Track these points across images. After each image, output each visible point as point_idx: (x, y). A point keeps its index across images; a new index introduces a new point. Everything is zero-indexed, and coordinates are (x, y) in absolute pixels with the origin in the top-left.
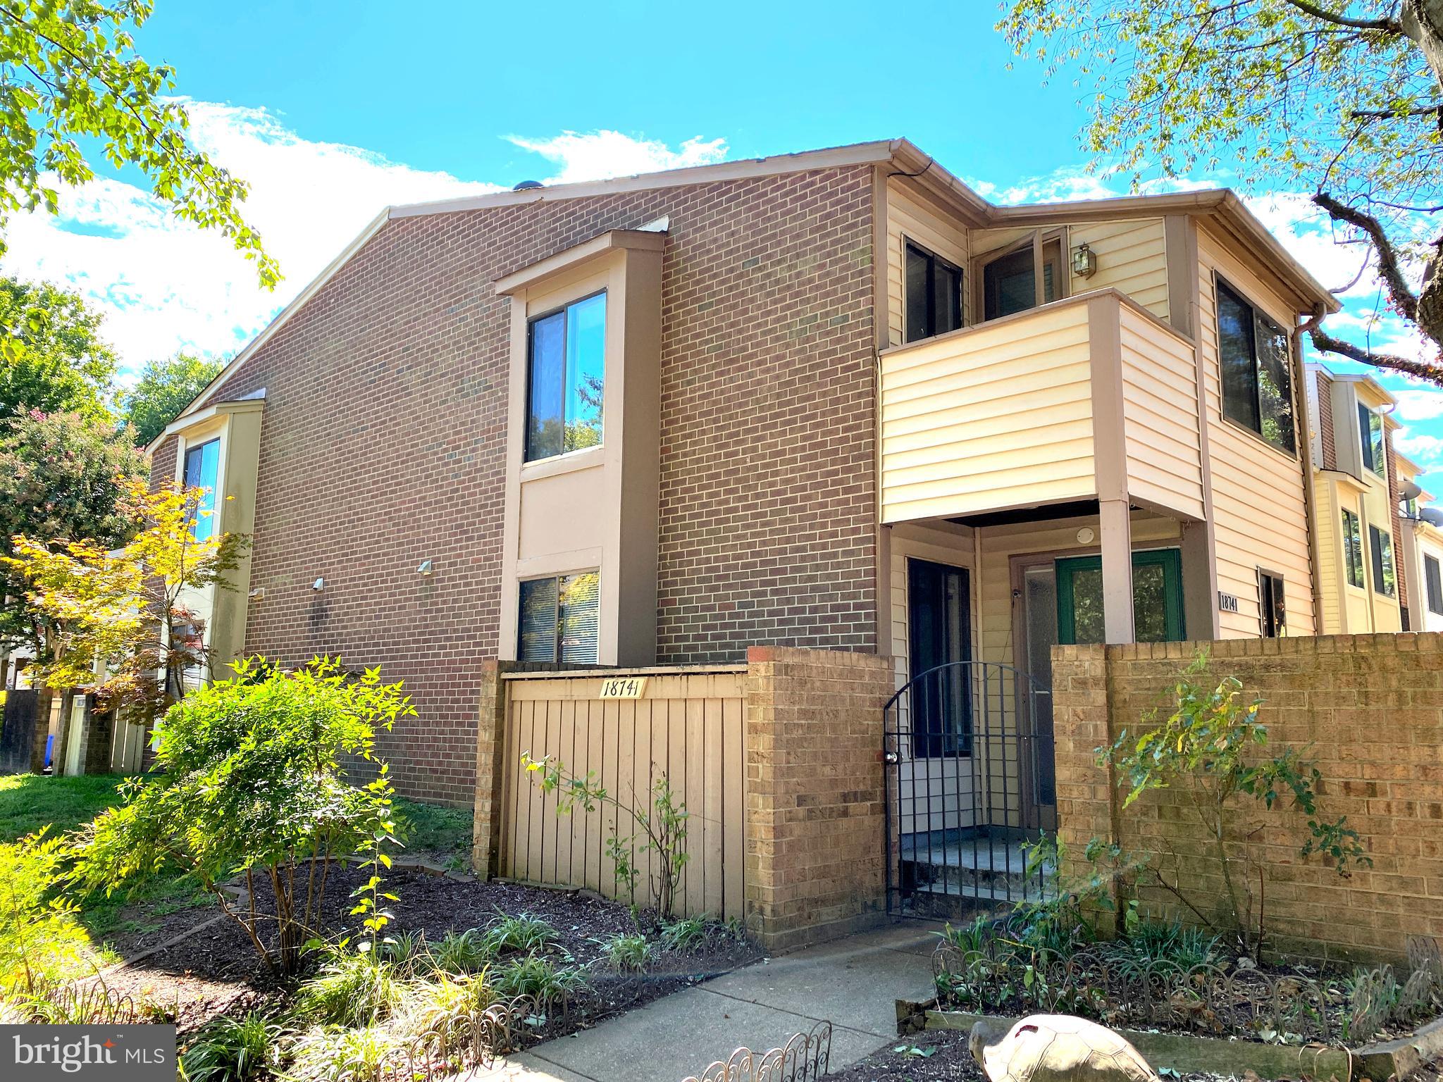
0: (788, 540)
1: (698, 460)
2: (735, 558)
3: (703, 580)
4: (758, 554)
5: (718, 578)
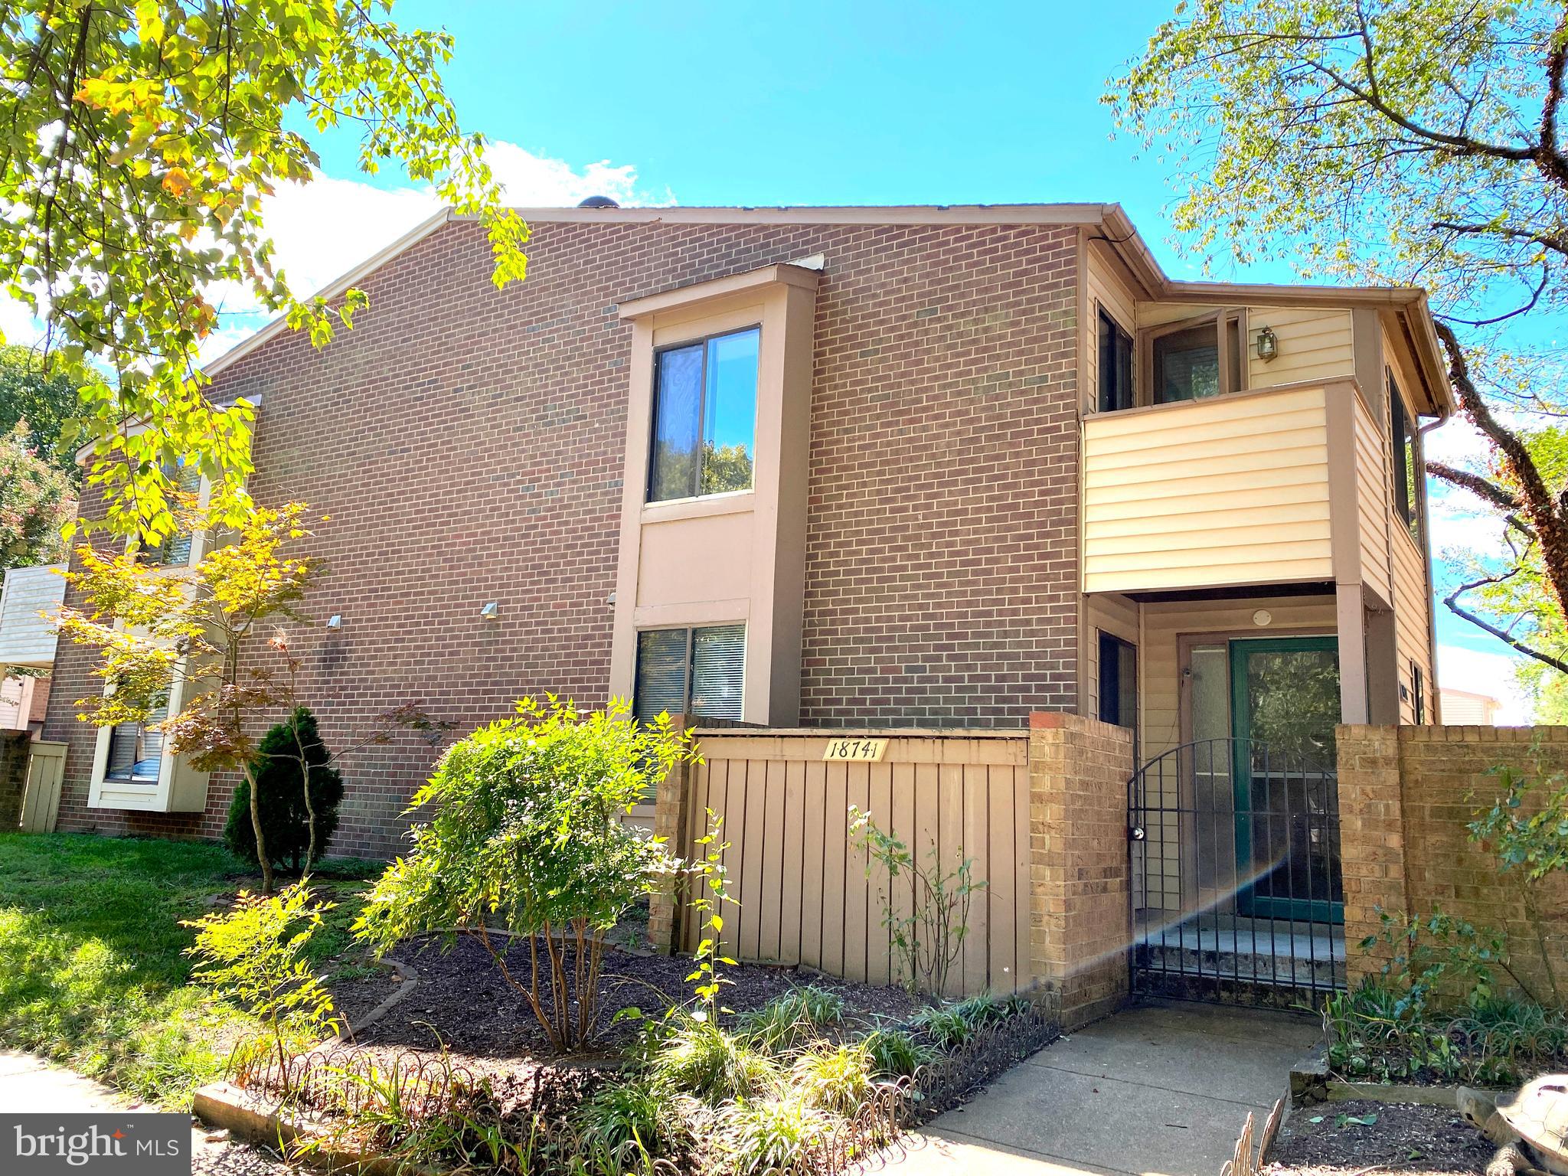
1: (856, 514)
2: (902, 618)
3: (862, 640)
4: (932, 616)
5: (879, 639)
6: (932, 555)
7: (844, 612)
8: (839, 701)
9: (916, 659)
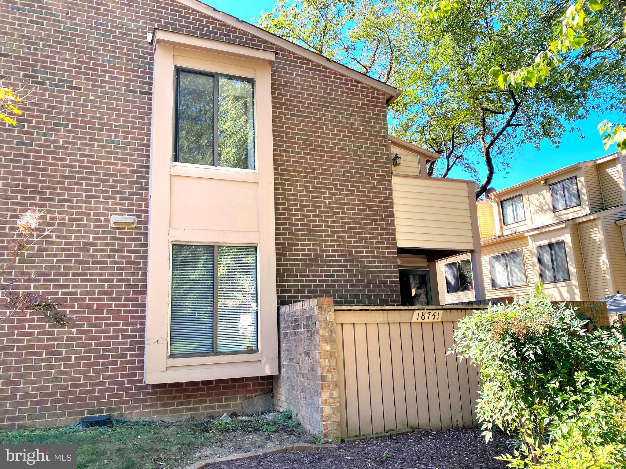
0: (353, 247)
1: (293, 195)
2: (321, 251)
3: (301, 260)
4: (336, 251)
5: (310, 260)
6: (334, 222)
7: (289, 244)
8: (290, 291)
9: (330, 271)
